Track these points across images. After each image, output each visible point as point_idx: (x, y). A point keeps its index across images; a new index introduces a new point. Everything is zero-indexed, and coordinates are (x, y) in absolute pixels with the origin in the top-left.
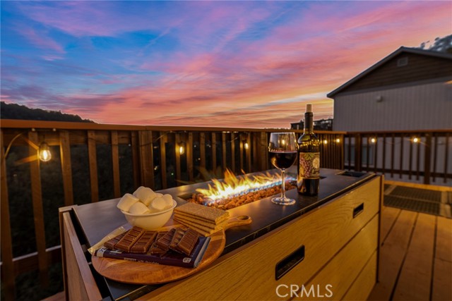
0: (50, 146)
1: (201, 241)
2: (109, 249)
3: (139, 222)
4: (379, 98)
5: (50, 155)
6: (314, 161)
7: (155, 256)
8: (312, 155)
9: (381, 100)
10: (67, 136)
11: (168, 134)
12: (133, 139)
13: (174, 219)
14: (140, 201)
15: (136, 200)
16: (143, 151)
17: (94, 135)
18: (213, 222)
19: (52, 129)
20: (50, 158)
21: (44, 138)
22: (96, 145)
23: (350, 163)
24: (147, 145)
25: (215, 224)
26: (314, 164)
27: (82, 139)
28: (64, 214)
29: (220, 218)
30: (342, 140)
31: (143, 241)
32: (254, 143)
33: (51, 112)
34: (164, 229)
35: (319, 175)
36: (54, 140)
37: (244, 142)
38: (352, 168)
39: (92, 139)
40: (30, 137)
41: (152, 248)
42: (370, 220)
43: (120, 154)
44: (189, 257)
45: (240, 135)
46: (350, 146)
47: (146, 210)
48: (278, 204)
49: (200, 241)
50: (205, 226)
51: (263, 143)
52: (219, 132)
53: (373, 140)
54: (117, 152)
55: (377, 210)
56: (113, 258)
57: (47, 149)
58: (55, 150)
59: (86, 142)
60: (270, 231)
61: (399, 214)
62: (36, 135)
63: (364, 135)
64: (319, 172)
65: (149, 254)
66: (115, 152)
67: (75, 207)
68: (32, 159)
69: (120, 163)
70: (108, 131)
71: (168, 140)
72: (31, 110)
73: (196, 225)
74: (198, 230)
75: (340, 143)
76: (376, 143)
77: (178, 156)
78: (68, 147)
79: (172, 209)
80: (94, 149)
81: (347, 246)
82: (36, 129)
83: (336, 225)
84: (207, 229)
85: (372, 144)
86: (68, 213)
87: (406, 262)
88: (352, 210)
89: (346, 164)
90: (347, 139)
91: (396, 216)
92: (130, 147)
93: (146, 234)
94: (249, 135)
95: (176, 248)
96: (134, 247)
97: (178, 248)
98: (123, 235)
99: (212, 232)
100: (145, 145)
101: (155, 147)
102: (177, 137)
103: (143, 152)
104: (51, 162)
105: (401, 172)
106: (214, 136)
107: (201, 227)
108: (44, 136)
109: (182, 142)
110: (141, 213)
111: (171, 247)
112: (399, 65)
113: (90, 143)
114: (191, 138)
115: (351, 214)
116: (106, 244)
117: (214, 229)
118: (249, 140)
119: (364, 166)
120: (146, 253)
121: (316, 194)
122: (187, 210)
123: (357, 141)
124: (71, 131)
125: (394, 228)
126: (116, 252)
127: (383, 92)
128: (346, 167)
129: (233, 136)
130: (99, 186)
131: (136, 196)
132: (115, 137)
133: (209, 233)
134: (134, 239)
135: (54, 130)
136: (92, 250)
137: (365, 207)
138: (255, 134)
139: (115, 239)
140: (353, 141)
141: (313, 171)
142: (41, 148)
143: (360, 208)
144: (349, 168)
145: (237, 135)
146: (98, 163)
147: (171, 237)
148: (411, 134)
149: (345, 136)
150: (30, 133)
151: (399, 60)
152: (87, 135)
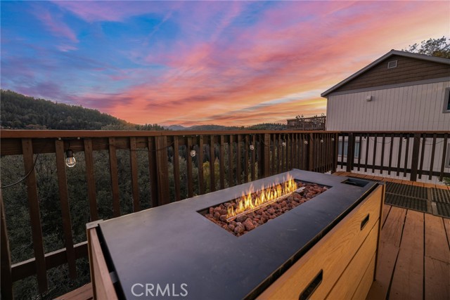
4: (369, 98)
9: (371, 100)
11: (181, 138)
12: (150, 144)
16: (159, 154)
17: (114, 141)
19: (76, 138)
21: (69, 145)
23: (342, 159)
27: (103, 144)
28: (91, 230)
36: (79, 146)
37: (250, 144)
39: (112, 145)
42: (373, 227)
45: (246, 137)
46: (343, 144)
51: (266, 144)
53: (365, 140)
55: (378, 217)
59: (107, 148)
61: (390, 211)
62: (62, 143)
63: (356, 134)
66: (134, 156)
67: (100, 222)
70: (128, 138)
76: (368, 143)
77: (190, 158)
82: (61, 138)
83: (348, 241)
88: (360, 223)
100: (161, 150)
102: (190, 141)
105: (389, 169)
106: (222, 139)
112: (389, 67)
113: (111, 149)
114: (202, 142)
115: (360, 227)
118: (254, 143)
123: (350, 139)
127: (373, 92)
129: (239, 138)
132: (133, 142)
135: (79, 138)
137: (370, 218)
138: (260, 135)
140: (346, 139)
143: (367, 219)
145: (243, 137)
148: (401, 135)
149: (339, 135)
150: (56, 142)
151: (389, 63)
152: (108, 142)
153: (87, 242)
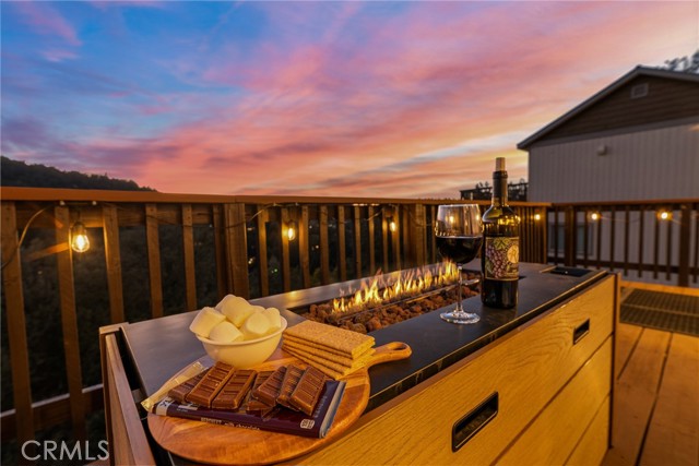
0: (88, 229)
1: (329, 388)
2: (178, 402)
3: (225, 355)
4: (601, 148)
5: (88, 241)
6: (510, 251)
7: (252, 416)
8: (507, 241)
9: (605, 152)
10: (114, 212)
11: (271, 208)
12: (216, 217)
13: (283, 349)
14: (228, 320)
15: (221, 317)
16: (231, 234)
17: (155, 209)
18: (349, 355)
19: (90, 202)
20: (88, 247)
21: (79, 216)
22: (160, 227)
23: (556, 253)
24: (238, 226)
25: (351, 359)
26: (509, 257)
27: (137, 216)
28: (107, 337)
29: (359, 347)
30: (544, 216)
31: (232, 388)
32: (405, 222)
33: (93, 176)
34: (267, 367)
35: (517, 274)
36: (96, 218)
37: (390, 220)
38: (561, 261)
39: (152, 217)
40: (57, 214)
41: (249, 402)
42: (600, 347)
43: (195, 240)
44: (311, 418)
45: (383, 210)
46: (556, 225)
47: (238, 334)
48: (452, 322)
49: (327, 389)
50: (335, 362)
51: (418, 221)
52: (348, 205)
53: (595, 217)
54: (191, 236)
55: (610, 331)
56: (182, 417)
57: (83, 234)
58: (96, 234)
59: (143, 222)
60: (442, 369)
61: (640, 336)
62: (66, 212)
63: (579, 208)
64: (517, 269)
65: (242, 412)
66: (188, 236)
67: (124, 326)
68: (60, 248)
69: (195, 253)
70: (177, 205)
71: (270, 218)
72: (63, 173)
73: (320, 360)
74: (323, 369)
75: (541, 221)
76: (600, 221)
77: (285, 242)
78: (117, 230)
79: (280, 332)
80: (156, 233)
81: (564, 391)
82: (65, 201)
83: (548, 356)
84: (338, 367)
85: (593, 222)
86: (113, 336)
87: (656, 414)
88: (572, 331)
89: (551, 255)
90: (552, 216)
91: (635, 339)
92: (212, 229)
93: (238, 376)
94: (397, 208)
95: (288, 403)
96: (218, 398)
97: (291, 402)
98: (199, 377)
99: (347, 372)
100: (234, 226)
101: (250, 229)
102: (285, 213)
103: (232, 237)
104: (90, 253)
105: (640, 267)
106: (342, 211)
107: (327, 363)
108: (79, 213)
109: (291, 221)
110: (228, 341)
111: (280, 400)
112: (633, 96)
113: (149, 223)
114: (305, 215)
115: (571, 338)
116: (171, 394)
117: (350, 367)
118: (396, 218)
119: (580, 257)
120: (237, 410)
121: (512, 306)
122: (303, 334)
123: (568, 218)
124: (121, 205)
125: (632, 358)
126: (188, 407)
127: (609, 139)
128: (550, 260)
129: (371, 211)
130: (164, 289)
131: (220, 311)
132: (188, 214)
133: (342, 373)
134: (218, 386)
135: (94, 203)
136: (148, 404)
137: (591, 327)
138: (406, 207)
139: (186, 383)
140: (562, 217)
141: (508, 267)
142: (75, 231)
143: (585, 327)
144: (555, 260)
145: (377, 209)
146: (161, 253)
147: (280, 382)
148: (656, 206)
149: (549, 210)
150: (57, 209)
151: (634, 89)
152: (145, 212)
153: (101, 386)
